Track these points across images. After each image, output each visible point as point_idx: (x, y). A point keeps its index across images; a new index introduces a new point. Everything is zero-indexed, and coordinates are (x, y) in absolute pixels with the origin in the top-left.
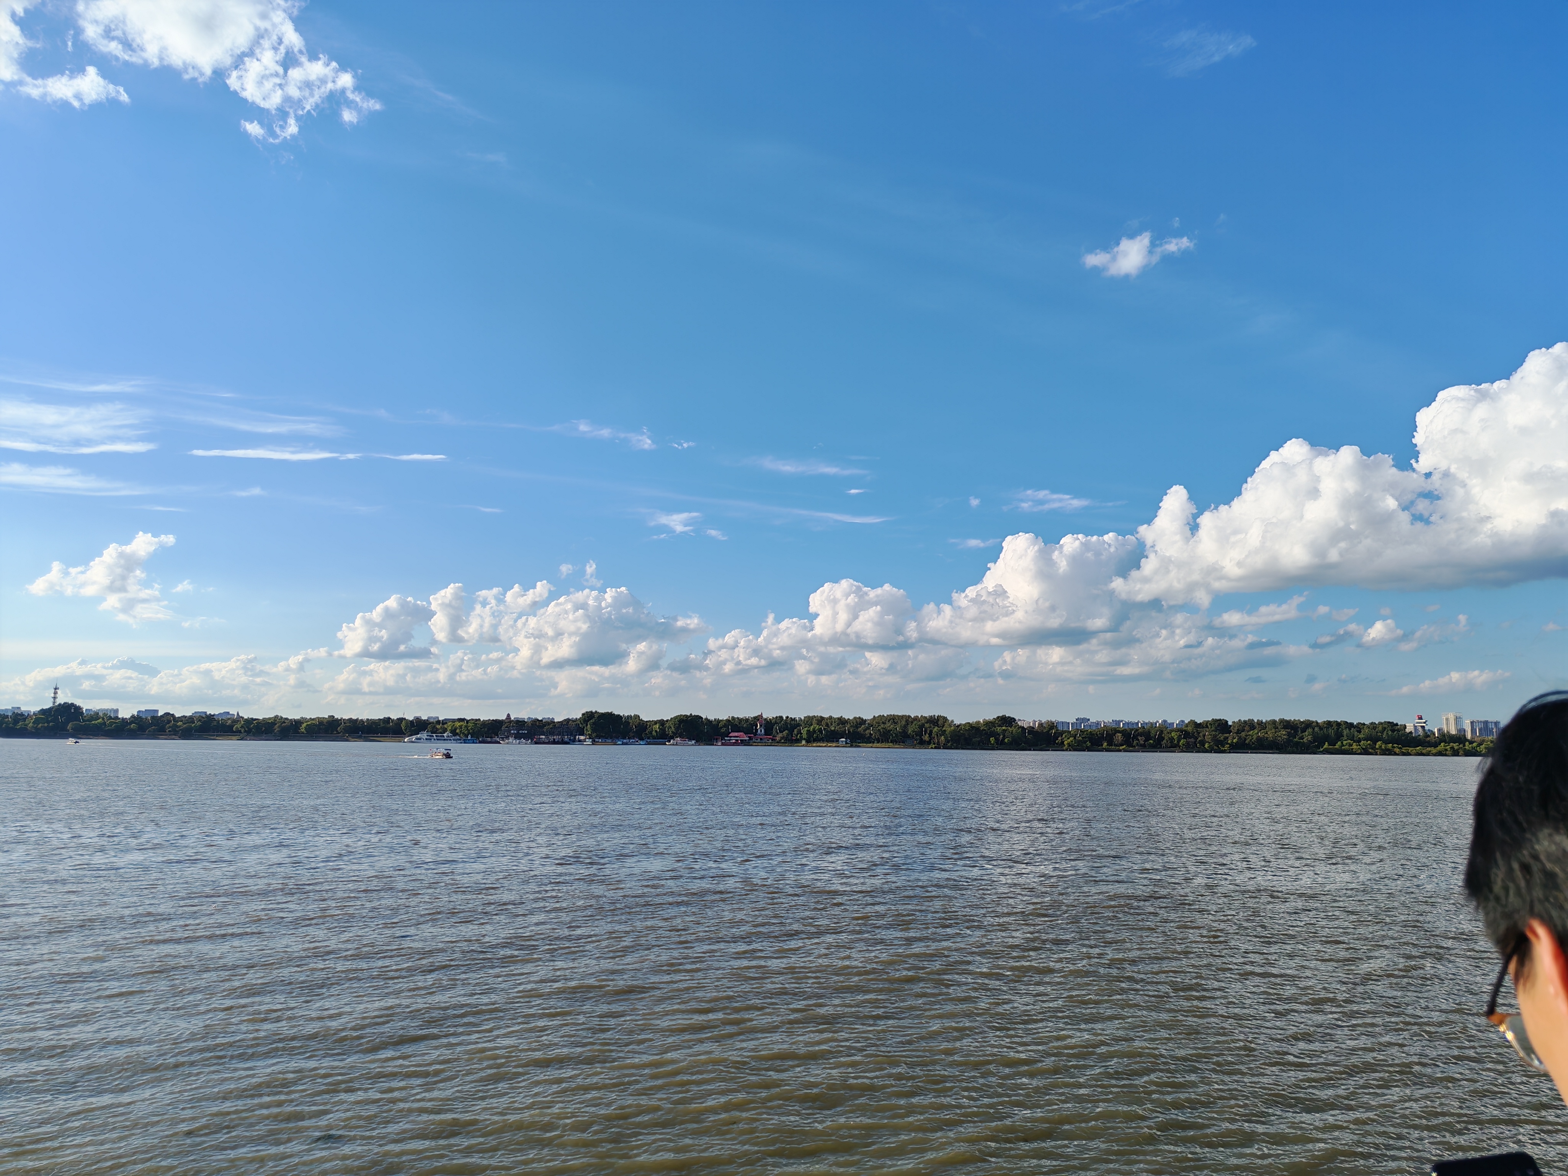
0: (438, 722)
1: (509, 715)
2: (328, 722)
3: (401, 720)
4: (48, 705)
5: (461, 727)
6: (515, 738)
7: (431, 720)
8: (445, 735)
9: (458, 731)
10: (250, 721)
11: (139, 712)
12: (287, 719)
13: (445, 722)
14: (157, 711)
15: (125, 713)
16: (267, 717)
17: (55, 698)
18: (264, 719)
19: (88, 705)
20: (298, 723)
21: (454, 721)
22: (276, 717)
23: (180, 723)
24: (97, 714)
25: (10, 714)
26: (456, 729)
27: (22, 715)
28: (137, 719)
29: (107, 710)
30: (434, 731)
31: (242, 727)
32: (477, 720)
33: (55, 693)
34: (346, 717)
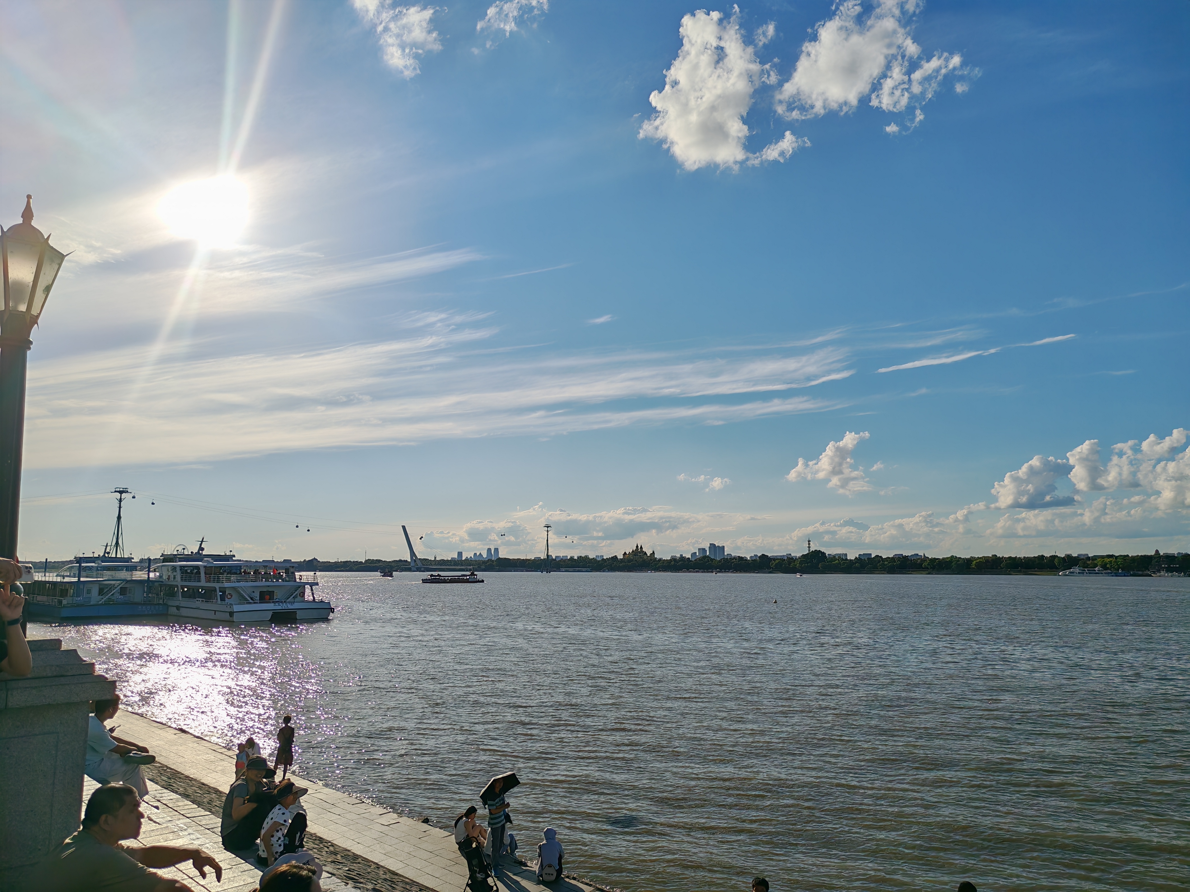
0: (1088, 558)
1: (1157, 551)
2: (993, 560)
3: (1054, 557)
4: (806, 552)
5: (1111, 562)
6: (1167, 571)
7: (1082, 557)
8: (1096, 569)
9: (1108, 566)
10: (934, 560)
11: (860, 555)
12: (960, 558)
13: (1095, 558)
14: (871, 554)
15: (851, 557)
16: (945, 557)
17: (809, 547)
18: (944, 559)
19: (829, 551)
20: (969, 561)
21: (1102, 557)
22: (952, 556)
23: (886, 563)
24: (834, 556)
25: (786, 558)
26: (1106, 564)
27: (792, 558)
28: (858, 560)
29: (840, 554)
30: (1085, 566)
31: (928, 564)
32: (1125, 556)
33: (809, 544)
34: (1006, 556)
